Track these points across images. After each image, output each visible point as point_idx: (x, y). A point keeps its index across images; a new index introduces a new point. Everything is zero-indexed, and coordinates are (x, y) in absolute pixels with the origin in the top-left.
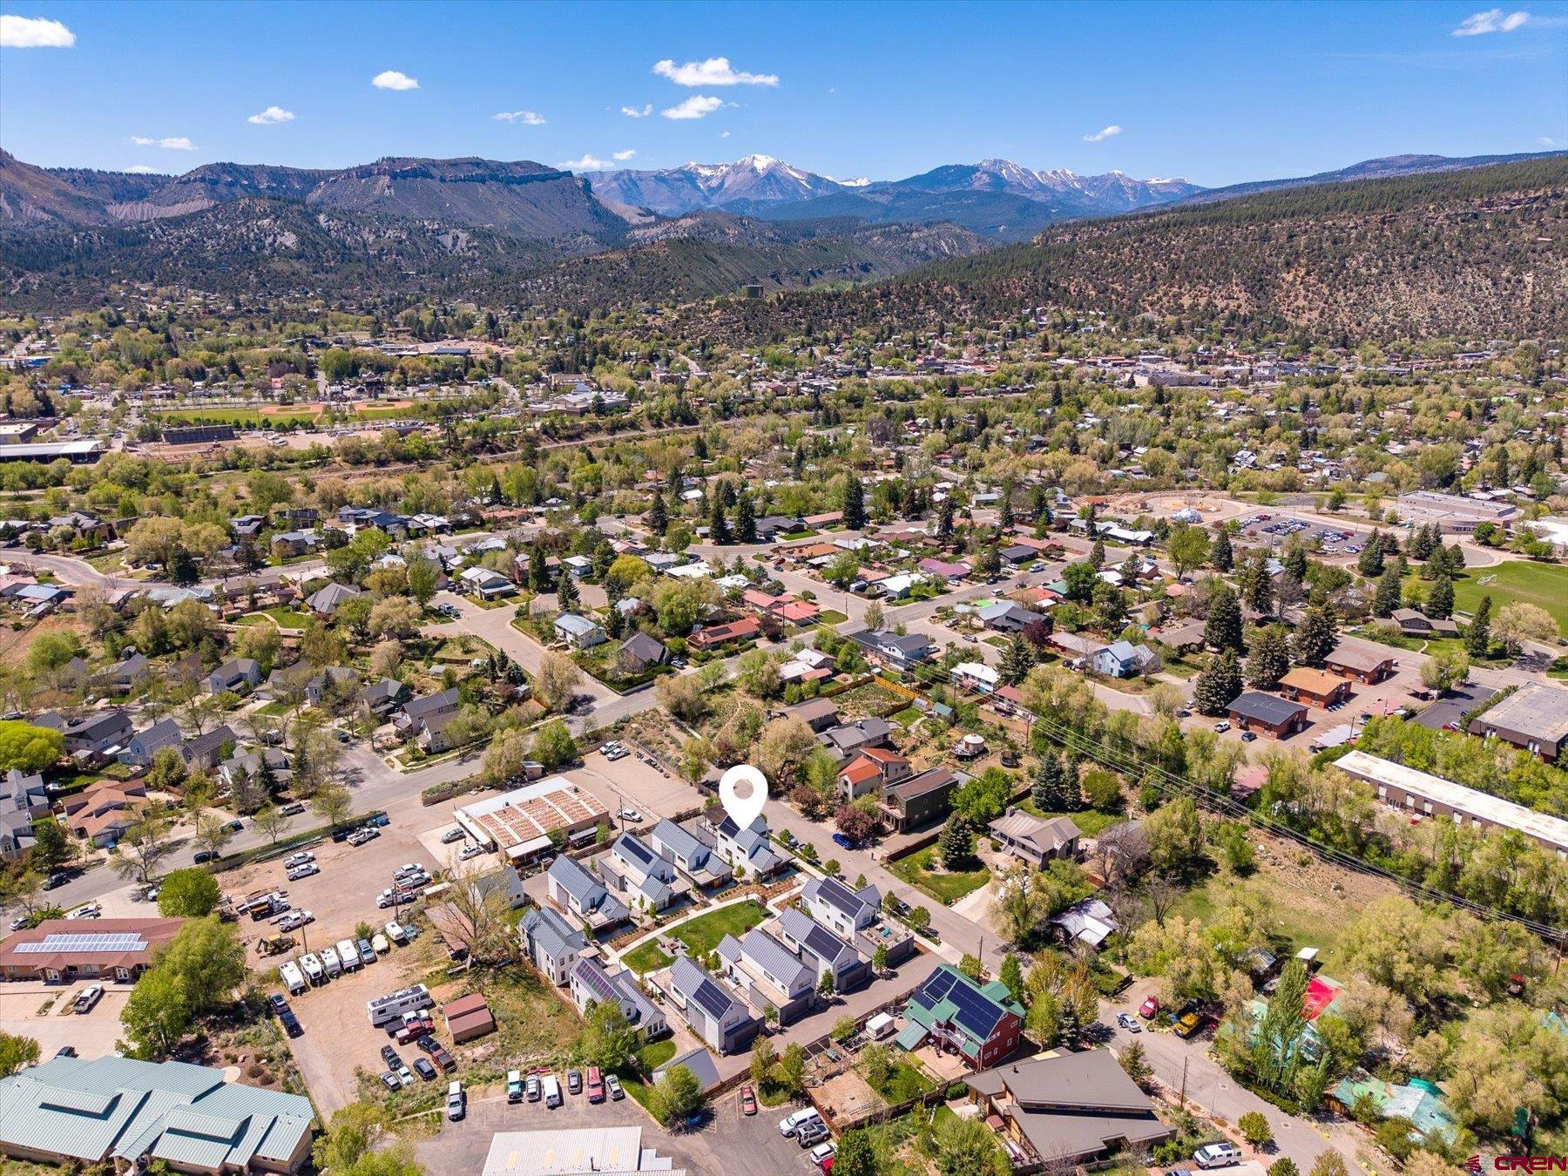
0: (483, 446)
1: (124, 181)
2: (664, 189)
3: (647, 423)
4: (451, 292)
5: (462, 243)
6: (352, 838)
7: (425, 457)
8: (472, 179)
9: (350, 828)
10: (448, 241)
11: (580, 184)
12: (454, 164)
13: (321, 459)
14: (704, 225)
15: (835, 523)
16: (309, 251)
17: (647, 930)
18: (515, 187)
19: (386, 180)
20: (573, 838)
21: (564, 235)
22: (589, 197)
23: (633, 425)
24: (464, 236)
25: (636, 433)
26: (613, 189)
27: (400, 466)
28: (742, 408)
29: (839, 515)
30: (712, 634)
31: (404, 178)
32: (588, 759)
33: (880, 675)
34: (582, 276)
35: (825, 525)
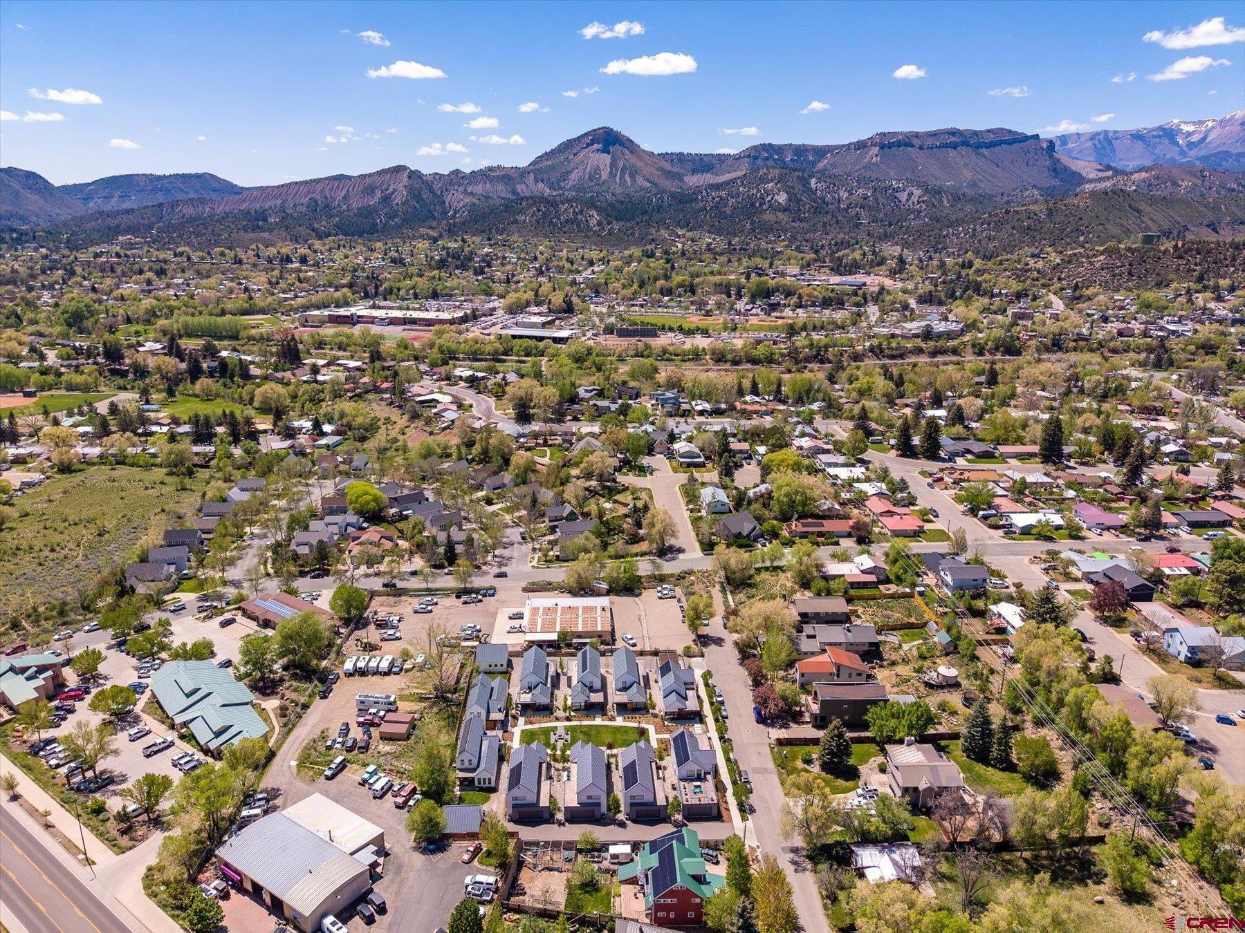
0: (815, 357)
1: (701, 160)
2: (1139, 145)
3: (969, 349)
4: (886, 237)
5: (914, 199)
6: (465, 598)
7: (770, 360)
8: (946, 146)
9: (467, 592)
10: (903, 196)
11: (1045, 145)
12: (933, 134)
13: (696, 355)
14: (1157, 178)
15: (1032, 455)
16: (793, 206)
17: (557, 719)
18: (985, 151)
19: (875, 150)
20: (574, 641)
21: (1014, 190)
22: (1051, 157)
23: (955, 351)
24: (917, 192)
25: (955, 358)
26: (1087, 149)
27: (749, 366)
28: (1072, 344)
29: (1036, 449)
30: (804, 525)
31: (890, 148)
32: (645, 593)
33: (921, 594)
34: (999, 225)
35: (1021, 457)
